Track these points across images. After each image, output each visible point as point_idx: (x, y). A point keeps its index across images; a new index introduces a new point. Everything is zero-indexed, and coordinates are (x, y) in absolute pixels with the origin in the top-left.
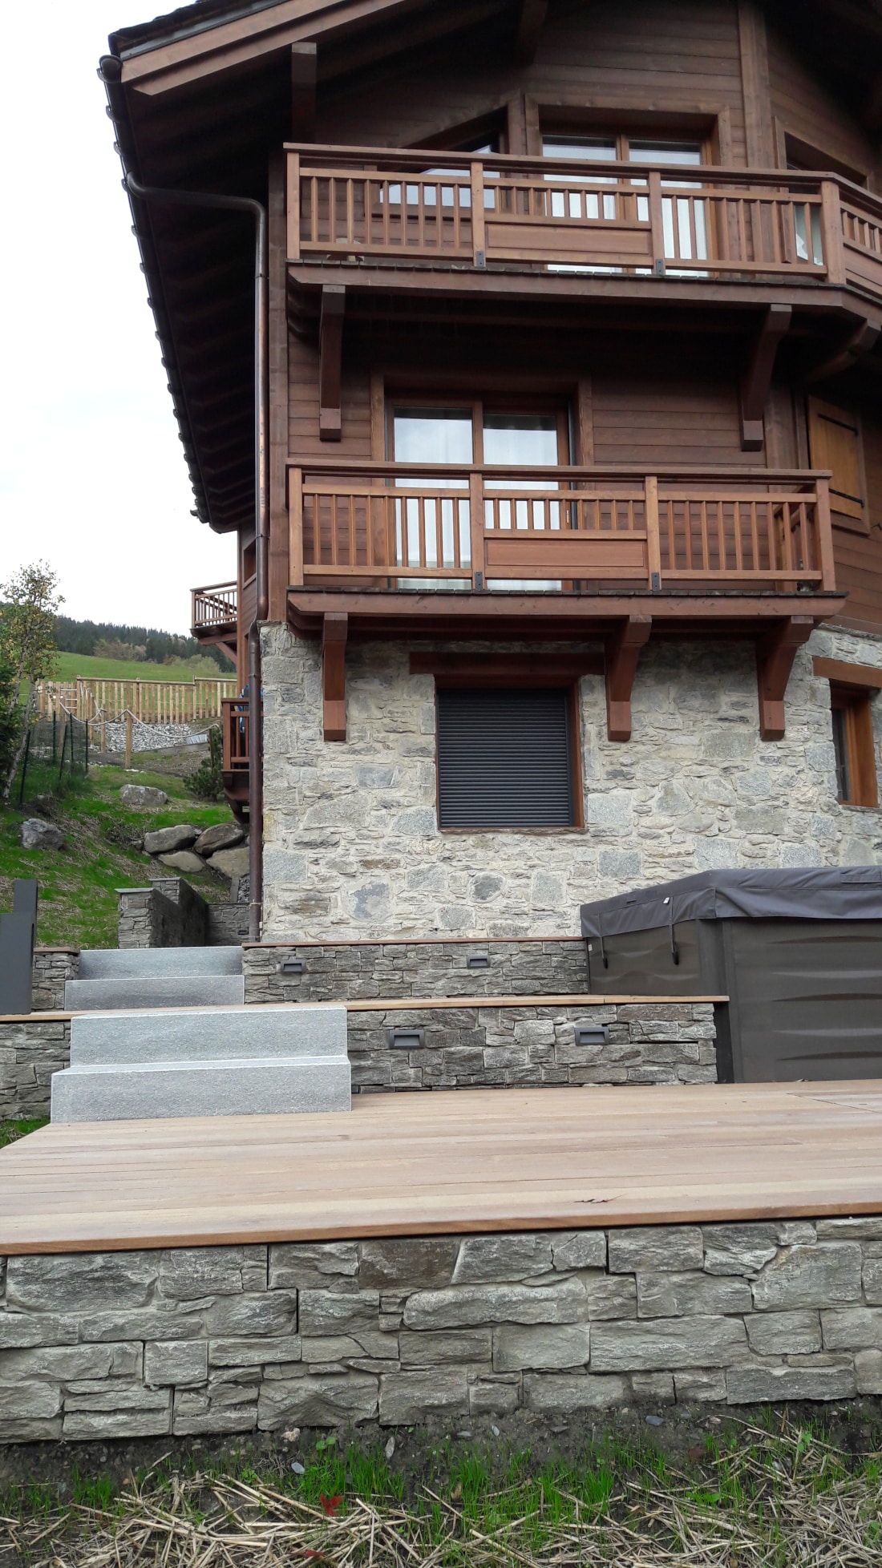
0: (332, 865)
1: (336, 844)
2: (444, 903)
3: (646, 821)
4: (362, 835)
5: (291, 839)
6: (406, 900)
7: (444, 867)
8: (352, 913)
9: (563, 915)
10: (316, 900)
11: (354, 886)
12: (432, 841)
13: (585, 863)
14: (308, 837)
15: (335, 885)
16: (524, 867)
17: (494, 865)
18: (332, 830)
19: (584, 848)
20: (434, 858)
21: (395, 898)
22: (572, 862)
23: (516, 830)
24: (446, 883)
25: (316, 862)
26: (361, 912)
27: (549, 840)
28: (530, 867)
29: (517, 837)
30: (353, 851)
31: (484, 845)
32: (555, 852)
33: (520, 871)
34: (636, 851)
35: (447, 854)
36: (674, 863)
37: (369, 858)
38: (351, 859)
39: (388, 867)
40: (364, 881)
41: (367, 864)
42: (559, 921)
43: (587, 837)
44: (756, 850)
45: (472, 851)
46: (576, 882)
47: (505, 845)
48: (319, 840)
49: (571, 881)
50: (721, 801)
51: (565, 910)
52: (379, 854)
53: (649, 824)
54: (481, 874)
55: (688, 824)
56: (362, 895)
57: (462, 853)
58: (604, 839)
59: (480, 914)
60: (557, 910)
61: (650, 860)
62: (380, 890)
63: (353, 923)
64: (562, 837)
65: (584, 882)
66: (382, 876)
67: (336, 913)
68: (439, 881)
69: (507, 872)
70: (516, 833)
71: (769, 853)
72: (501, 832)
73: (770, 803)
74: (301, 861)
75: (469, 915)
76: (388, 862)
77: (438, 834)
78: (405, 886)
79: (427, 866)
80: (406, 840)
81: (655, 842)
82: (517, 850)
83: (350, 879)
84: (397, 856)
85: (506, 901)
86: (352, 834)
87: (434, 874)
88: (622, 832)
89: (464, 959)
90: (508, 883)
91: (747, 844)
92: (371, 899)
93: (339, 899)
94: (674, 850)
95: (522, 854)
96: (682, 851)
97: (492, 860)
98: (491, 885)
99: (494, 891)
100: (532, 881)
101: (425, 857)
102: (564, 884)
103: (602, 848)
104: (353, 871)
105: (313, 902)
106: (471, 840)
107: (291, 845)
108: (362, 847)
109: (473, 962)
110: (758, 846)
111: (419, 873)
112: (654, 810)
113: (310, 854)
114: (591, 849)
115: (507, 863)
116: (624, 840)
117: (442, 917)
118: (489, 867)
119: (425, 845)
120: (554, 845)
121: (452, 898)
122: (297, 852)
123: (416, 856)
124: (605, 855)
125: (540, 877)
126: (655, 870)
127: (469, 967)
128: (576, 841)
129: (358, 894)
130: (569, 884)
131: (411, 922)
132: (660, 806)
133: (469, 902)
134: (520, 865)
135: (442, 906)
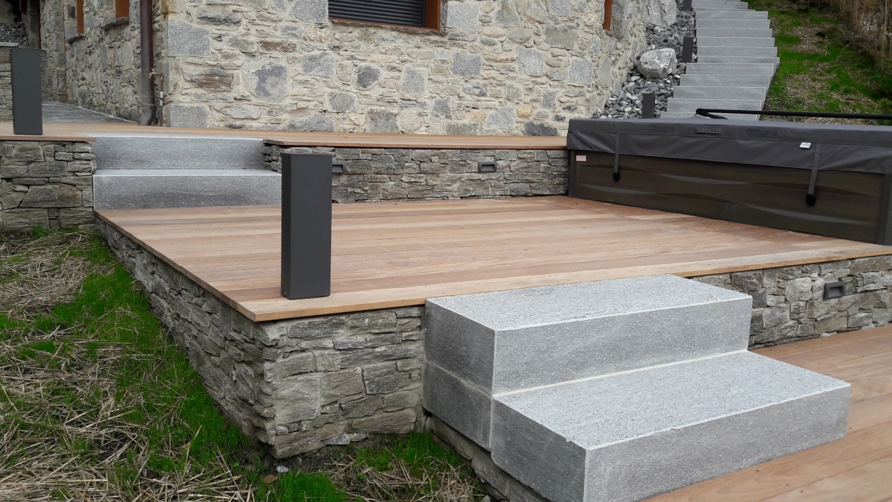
0: (235, 43)
1: (237, 23)
2: (332, 88)
3: (487, 30)
4: (262, 16)
5: (194, 12)
6: (301, 82)
7: (332, 55)
8: (253, 91)
9: (423, 105)
10: (220, 76)
11: (255, 65)
12: (324, 30)
13: (443, 62)
14: (212, 13)
15: (238, 62)
16: (398, 61)
17: (374, 57)
18: (235, 8)
19: (442, 49)
20: (325, 46)
21: (291, 80)
22: (433, 60)
23: (394, 27)
24: (334, 70)
25: (219, 38)
26: (261, 90)
27: (417, 39)
28: (402, 62)
29: (394, 33)
30: (253, 31)
31: (366, 38)
32: (421, 50)
33: (394, 65)
34: (479, 55)
35: (337, 43)
36: (504, 67)
37: (268, 40)
38: (252, 39)
39: (285, 50)
40: (262, 62)
41: (267, 45)
42: (420, 110)
43: (445, 39)
44: (554, 61)
45: (357, 43)
46: (434, 78)
47: (384, 40)
48: (223, 17)
49: (431, 77)
50: (538, 19)
51: (426, 100)
52: (277, 37)
53: (489, 33)
54: (363, 64)
55: (515, 35)
56: (262, 75)
57: (348, 43)
58: (457, 42)
59: (361, 100)
60: (419, 100)
61: (488, 63)
62: (278, 72)
63: (254, 100)
64: (427, 37)
65: (441, 78)
66: (280, 59)
67: (239, 89)
68: (329, 67)
69: (383, 64)
70: (393, 30)
71: (563, 64)
72: (381, 28)
73: (568, 24)
74: (205, 36)
75: (352, 101)
76: (286, 45)
77: (329, 23)
78: (300, 69)
79: (319, 52)
80: (301, 26)
81: (491, 48)
82: (392, 46)
83: (251, 59)
84: (294, 40)
85: (382, 90)
86: (253, 15)
87: (325, 61)
88: (471, 37)
89: (476, 164)
90: (384, 74)
91: (550, 56)
92: (271, 80)
93: (241, 76)
94: (503, 57)
95: (396, 49)
96: (509, 58)
97: (372, 52)
98: (371, 75)
99: (373, 81)
100: (403, 75)
101: (318, 44)
102: (426, 78)
103: (455, 50)
104: (253, 50)
105: (217, 78)
106: (357, 32)
107: (195, 19)
108: (263, 28)
109: (483, 168)
110: (556, 58)
111: (312, 59)
112: (494, 21)
113: (213, 29)
114: (447, 50)
115: (384, 56)
116: (471, 44)
117: (330, 100)
118: (369, 59)
119: (318, 33)
120: (420, 44)
121: (339, 84)
122: (200, 26)
123: (310, 42)
124: (457, 56)
125: (409, 71)
126: (490, 72)
127: (479, 172)
128: (436, 41)
129: (259, 73)
130: (430, 79)
131: (304, 103)
132: (498, 18)
133: (353, 89)
134: (394, 59)
135: (331, 90)
